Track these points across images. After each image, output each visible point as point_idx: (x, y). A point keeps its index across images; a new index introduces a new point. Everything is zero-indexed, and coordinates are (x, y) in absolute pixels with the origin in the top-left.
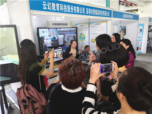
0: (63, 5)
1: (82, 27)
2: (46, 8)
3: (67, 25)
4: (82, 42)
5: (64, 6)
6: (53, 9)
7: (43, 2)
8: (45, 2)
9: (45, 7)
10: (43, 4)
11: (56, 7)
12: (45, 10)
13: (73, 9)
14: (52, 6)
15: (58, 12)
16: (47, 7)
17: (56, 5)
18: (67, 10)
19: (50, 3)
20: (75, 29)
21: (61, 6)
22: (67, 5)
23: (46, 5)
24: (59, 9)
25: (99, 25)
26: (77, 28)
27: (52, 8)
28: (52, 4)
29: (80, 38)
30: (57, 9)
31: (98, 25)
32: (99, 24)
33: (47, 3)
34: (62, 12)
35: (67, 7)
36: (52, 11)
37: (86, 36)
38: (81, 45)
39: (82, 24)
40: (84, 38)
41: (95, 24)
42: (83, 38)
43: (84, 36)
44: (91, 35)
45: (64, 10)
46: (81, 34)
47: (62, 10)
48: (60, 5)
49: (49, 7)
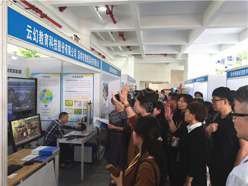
0: (53, 39)
1: (48, 79)
2: (30, 38)
3: (20, 73)
4: (46, 106)
5: (54, 41)
6: (40, 41)
7: (28, 26)
8: (30, 27)
9: (29, 36)
10: (27, 30)
11: (44, 38)
12: (29, 40)
13: (64, 47)
14: (39, 36)
15: (46, 47)
16: (33, 36)
17: (44, 36)
18: (57, 48)
19: (37, 31)
20: (34, 81)
21: (50, 40)
22: (57, 40)
23: (31, 32)
24: (47, 44)
25: (81, 79)
26: (36, 80)
27: (39, 39)
28: (39, 33)
29: (41, 99)
30: (46, 44)
31: (79, 79)
32: (80, 77)
33: (32, 30)
34: (51, 49)
35: (57, 43)
36: (38, 44)
37: (54, 94)
38: (43, 111)
39: (47, 74)
40: (51, 98)
41: (73, 77)
42: (47, 99)
43: (51, 94)
44: (64, 93)
45: (53, 46)
46: (45, 91)
47: (51, 46)
48: (49, 38)
49: (35, 36)
